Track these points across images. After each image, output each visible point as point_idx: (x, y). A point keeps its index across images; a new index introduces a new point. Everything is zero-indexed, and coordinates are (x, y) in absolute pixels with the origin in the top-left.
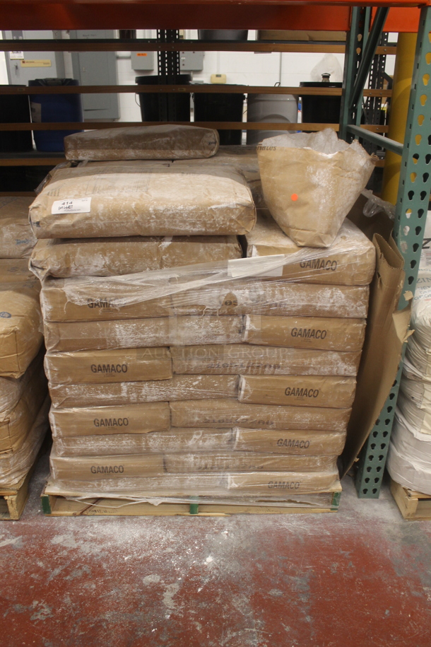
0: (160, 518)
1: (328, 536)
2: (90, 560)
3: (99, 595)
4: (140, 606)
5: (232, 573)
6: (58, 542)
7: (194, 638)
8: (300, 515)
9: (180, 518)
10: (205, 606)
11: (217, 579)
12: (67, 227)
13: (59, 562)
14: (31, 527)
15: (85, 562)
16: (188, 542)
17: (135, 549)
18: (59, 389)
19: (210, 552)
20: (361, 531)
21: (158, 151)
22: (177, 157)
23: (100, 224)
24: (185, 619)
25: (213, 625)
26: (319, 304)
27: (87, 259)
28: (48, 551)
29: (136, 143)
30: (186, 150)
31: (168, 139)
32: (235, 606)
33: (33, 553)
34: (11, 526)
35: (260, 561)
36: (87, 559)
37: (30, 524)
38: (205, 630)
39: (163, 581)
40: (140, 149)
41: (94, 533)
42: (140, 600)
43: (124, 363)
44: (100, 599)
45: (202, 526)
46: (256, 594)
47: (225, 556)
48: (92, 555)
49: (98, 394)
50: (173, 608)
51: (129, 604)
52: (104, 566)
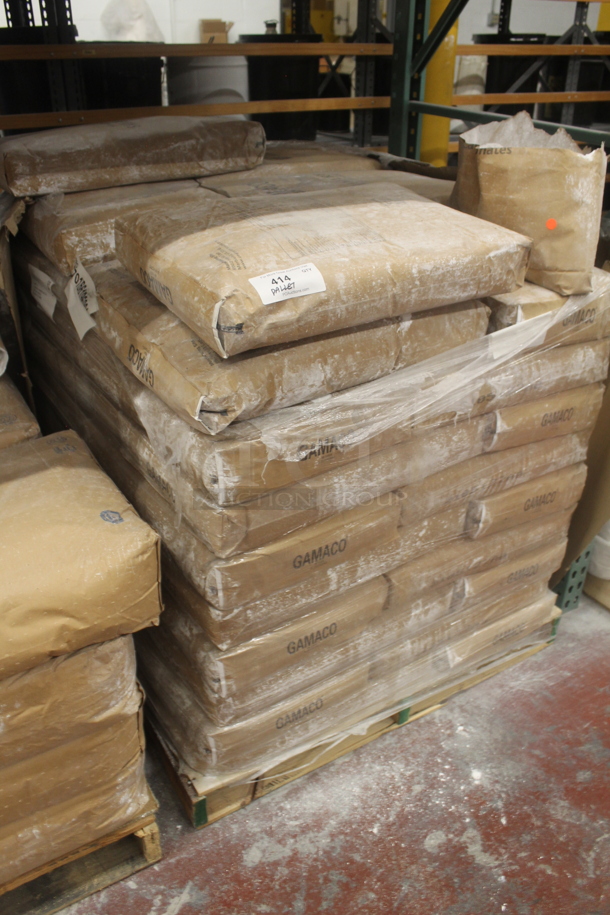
0: (362, 751)
1: (570, 678)
2: (329, 861)
3: (392, 904)
4: (456, 886)
5: (517, 777)
6: (257, 860)
7: (558, 888)
8: (519, 665)
9: (387, 737)
10: (528, 838)
11: (508, 795)
12: (289, 324)
13: (288, 889)
14: (190, 860)
15: (326, 868)
16: (430, 765)
17: (374, 811)
18: (237, 616)
19: (467, 764)
20: (596, 654)
21: (178, 164)
22: (206, 173)
23: (341, 309)
24: (524, 870)
25: (560, 858)
26: (572, 374)
27: (301, 376)
28: (257, 882)
29: (142, 154)
30: (222, 158)
31: (193, 142)
32: (560, 818)
33: (236, 899)
34: (157, 875)
35: (532, 746)
36: (323, 861)
37: (184, 855)
38: (559, 868)
39: (451, 836)
40: (148, 163)
41: (296, 818)
42: (449, 879)
43: (343, 537)
44: (398, 908)
45: (425, 734)
46: (566, 788)
47: (489, 760)
48: (325, 852)
49: (297, 601)
50: (497, 863)
51: (441, 891)
52: (357, 857)
